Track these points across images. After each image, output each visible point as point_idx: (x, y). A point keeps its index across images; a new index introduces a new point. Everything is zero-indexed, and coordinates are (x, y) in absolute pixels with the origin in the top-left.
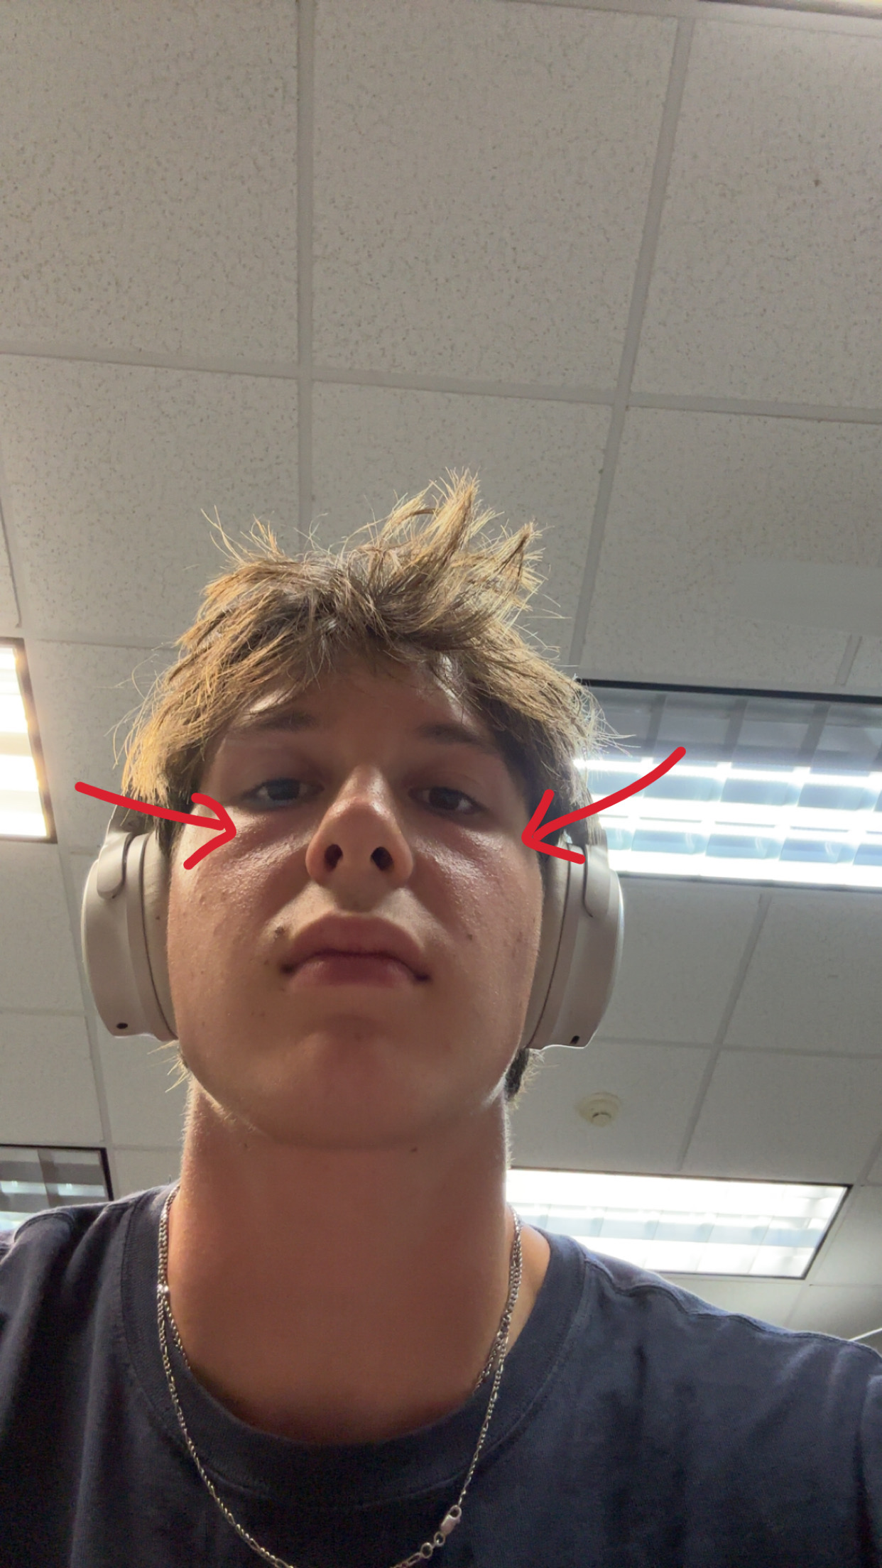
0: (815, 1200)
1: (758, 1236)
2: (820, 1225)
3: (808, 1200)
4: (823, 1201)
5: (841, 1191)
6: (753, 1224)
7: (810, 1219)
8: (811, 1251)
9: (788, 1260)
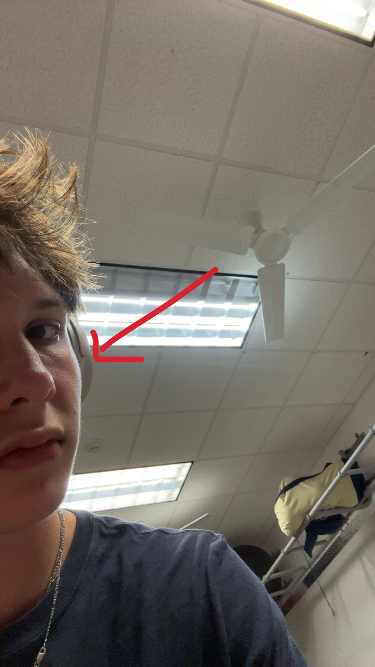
0: (180, 469)
1: (159, 487)
2: (182, 479)
3: (177, 470)
4: (183, 469)
5: (189, 464)
6: (156, 483)
7: (178, 477)
8: (179, 489)
9: (170, 495)
